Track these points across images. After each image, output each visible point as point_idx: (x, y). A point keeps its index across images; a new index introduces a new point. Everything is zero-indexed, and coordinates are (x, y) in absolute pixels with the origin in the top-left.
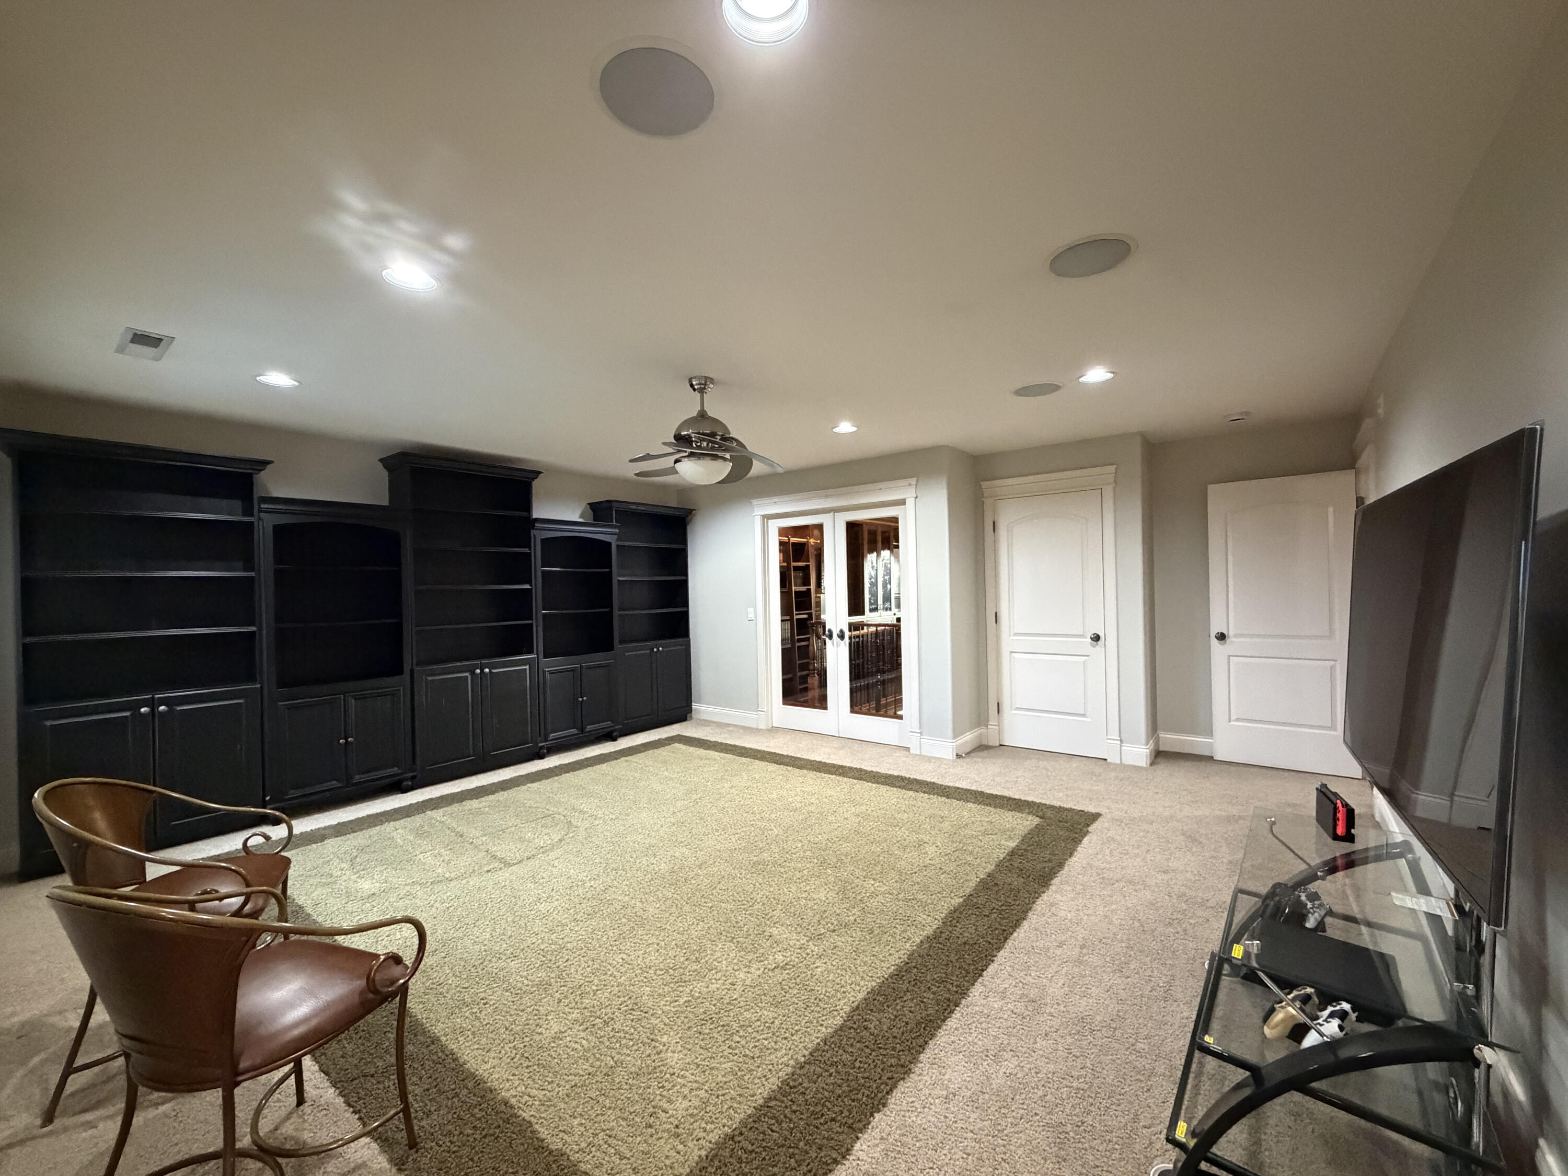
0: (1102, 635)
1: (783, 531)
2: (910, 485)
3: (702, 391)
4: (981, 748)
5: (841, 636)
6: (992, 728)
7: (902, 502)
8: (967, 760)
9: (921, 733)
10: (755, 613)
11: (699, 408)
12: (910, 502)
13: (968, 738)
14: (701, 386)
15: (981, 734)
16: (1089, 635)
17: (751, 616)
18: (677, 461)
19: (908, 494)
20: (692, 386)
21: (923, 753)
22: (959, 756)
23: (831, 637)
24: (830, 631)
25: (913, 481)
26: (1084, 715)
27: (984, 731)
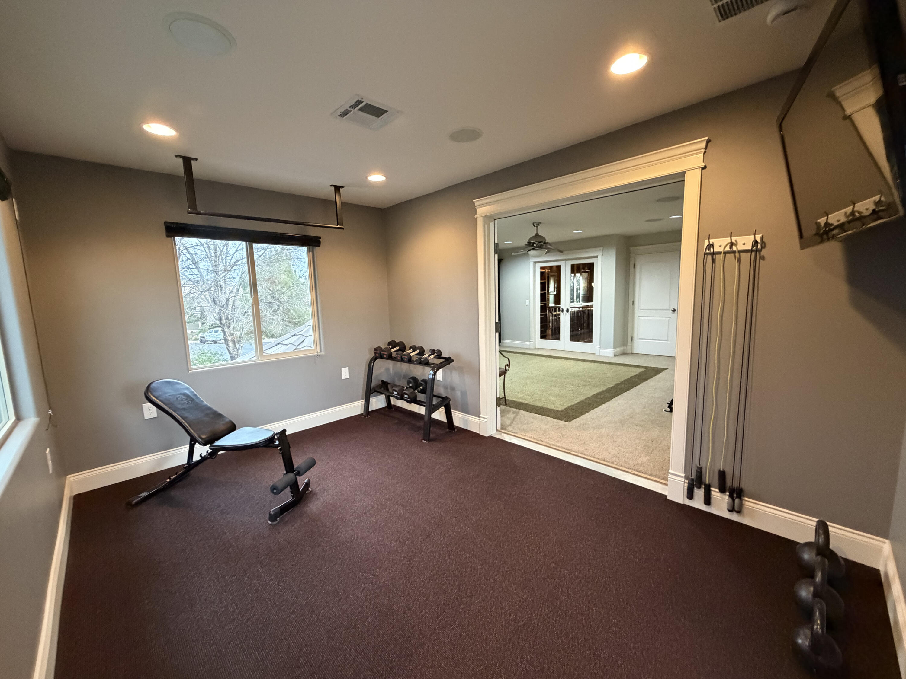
0: (676, 309)
1: (542, 268)
2: (600, 250)
3: (537, 227)
4: (624, 354)
5: (567, 311)
6: (629, 346)
7: (597, 257)
8: (618, 357)
9: (600, 347)
10: (530, 302)
11: (536, 232)
12: (600, 258)
13: (619, 349)
14: (536, 225)
15: (624, 349)
16: (672, 309)
17: (528, 303)
18: (529, 251)
19: (599, 254)
20: (534, 225)
21: (601, 355)
22: (615, 355)
23: (562, 311)
24: (562, 309)
25: (602, 249)
26: (667, 340)
27: (625, 348)
